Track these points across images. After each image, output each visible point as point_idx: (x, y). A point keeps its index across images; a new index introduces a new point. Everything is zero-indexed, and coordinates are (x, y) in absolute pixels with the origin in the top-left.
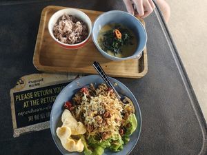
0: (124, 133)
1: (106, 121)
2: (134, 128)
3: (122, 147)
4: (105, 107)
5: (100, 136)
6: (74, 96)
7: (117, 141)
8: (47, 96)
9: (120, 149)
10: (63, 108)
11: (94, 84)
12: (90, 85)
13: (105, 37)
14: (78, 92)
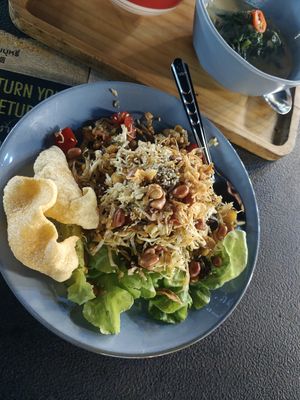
0: (201, 277)
1: (175, 209)
2: (233, 271)
3: (184, 315)
4: (182, 170)
5: (133, 256)
6: (90, 123)
7: (176, 290)
8: (12, 97)
9: (175, 316)
10: (50, 141)
11: (155, 119)
12: (143, 119)
13: (220, 20)
14: (108, 118)
